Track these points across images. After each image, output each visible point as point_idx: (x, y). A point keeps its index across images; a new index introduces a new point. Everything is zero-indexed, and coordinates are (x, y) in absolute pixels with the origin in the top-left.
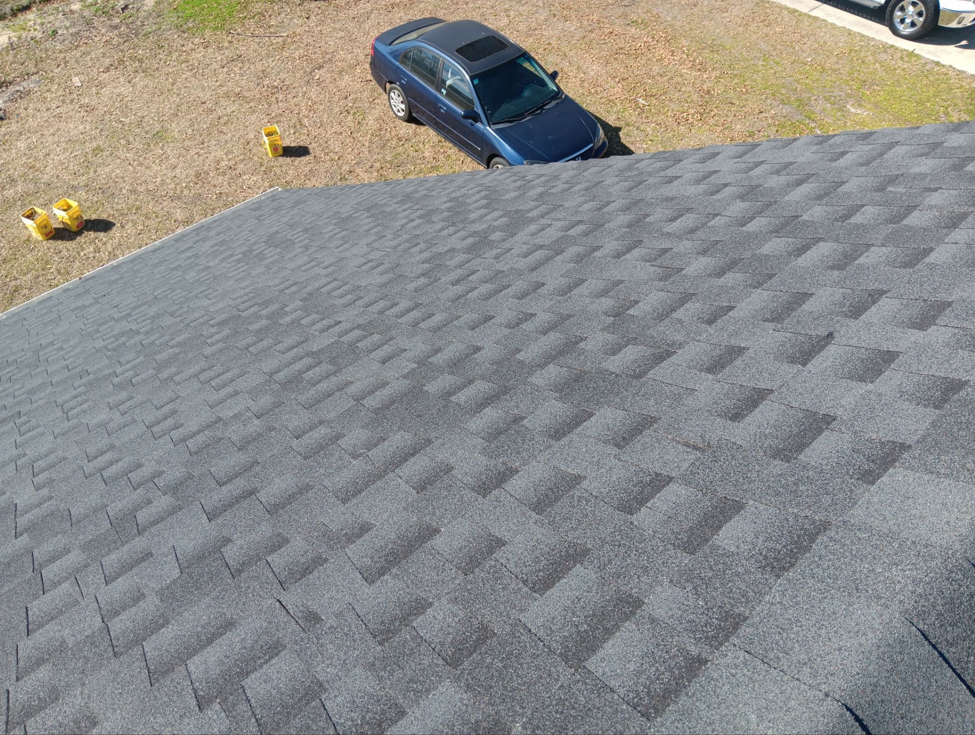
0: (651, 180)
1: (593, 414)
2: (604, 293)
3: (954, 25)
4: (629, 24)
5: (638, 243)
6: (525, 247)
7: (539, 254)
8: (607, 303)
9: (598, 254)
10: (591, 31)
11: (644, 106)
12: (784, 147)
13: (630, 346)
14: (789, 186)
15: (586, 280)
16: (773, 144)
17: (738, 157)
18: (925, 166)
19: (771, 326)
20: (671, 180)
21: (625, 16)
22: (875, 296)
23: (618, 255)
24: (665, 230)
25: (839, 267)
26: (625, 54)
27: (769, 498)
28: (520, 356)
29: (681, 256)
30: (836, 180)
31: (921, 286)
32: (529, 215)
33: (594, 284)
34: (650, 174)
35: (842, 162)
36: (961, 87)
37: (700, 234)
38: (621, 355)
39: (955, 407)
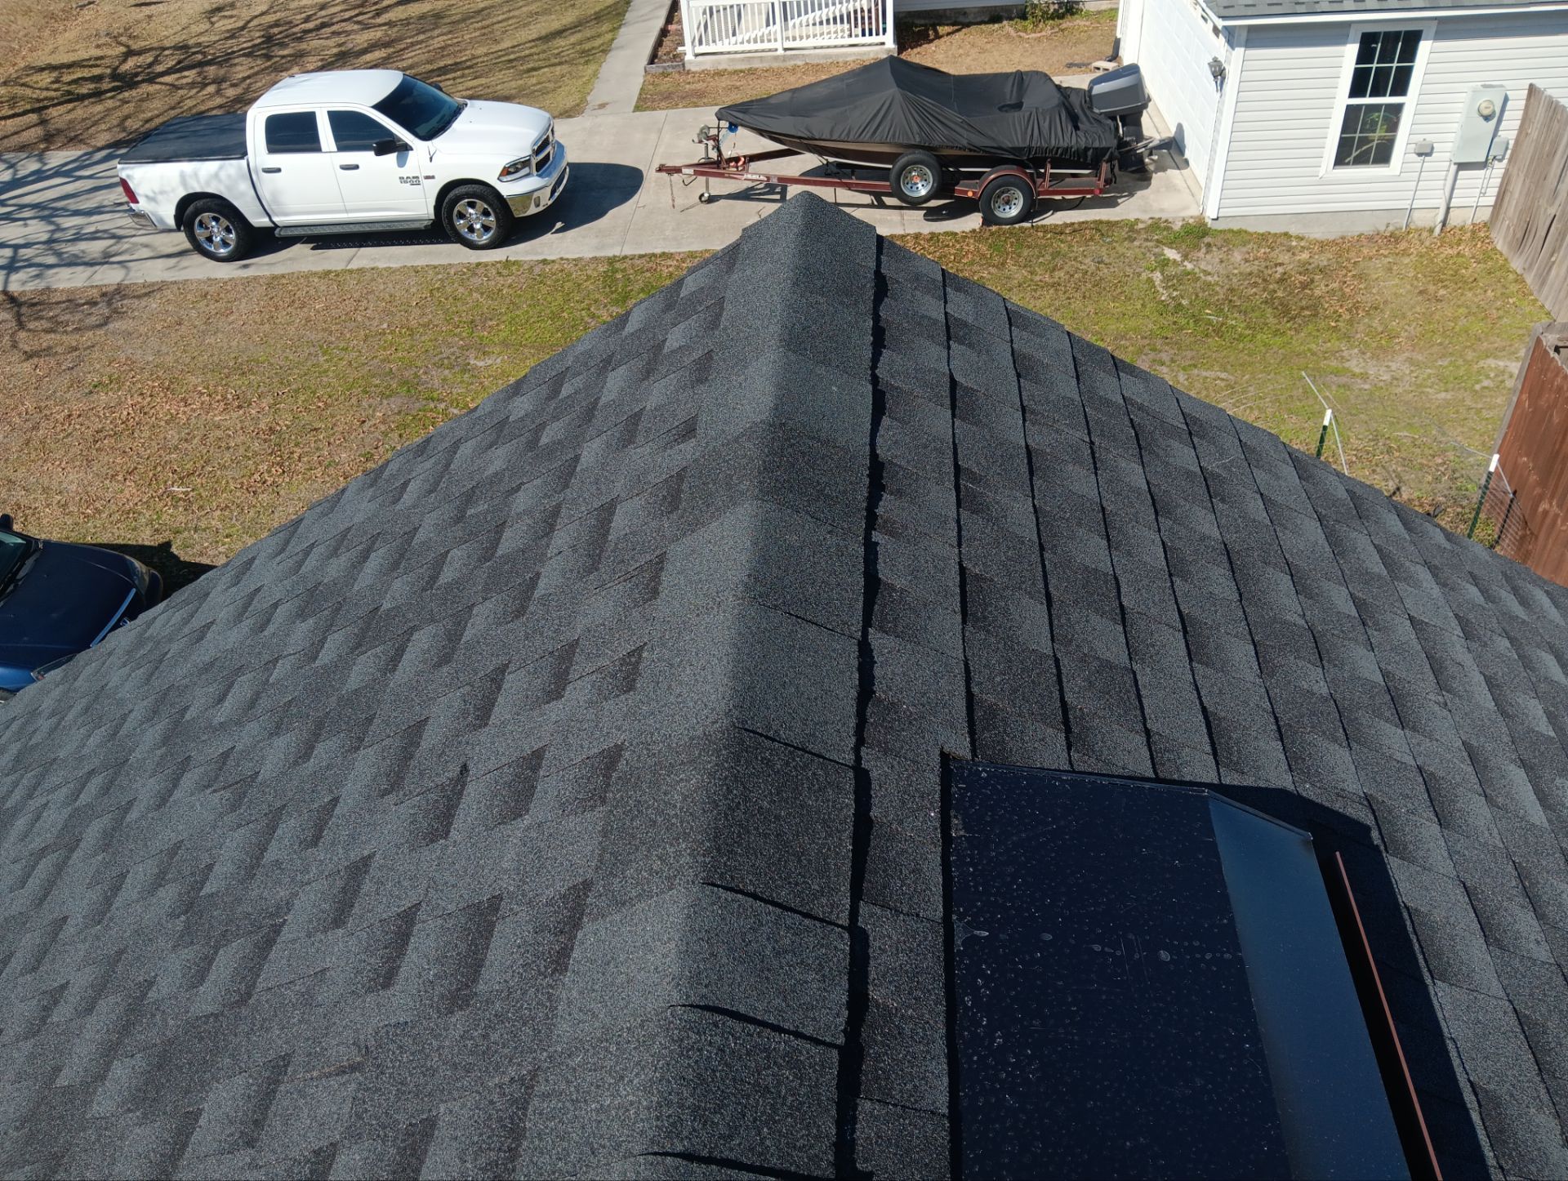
0: (175, 647)
1: (200, 1111)
2: (160, 880)
3: (533, 210)
4: (91, 392)
5: (185, 765)
6: (18, 866)
7: (45, 866)
8: (168, 895)
9: (133, 815)
10: (35, 428)
11: (186, 493)
12: (332, 509)
13: (221, 952)
14: (355, 567)
15: (128, 872)
16: (319, 510)
17: (280, 553)
18: (498, 458)
19: (391, 798)
20: (201, 634)
21: (77, 383)
22: (497, 679)
23: (163, 800)
24: (215, 722)
25: (445, 659)
26: (110, 436)
27: (459, 1085)
28: (62, 1081)
29: (248, 754)
30: (407, 529)
31: (541, 634)
32: (8, 805)
33: (141, 872)
34: (170, 639)
35: (408, 498)
36: (589, 277)
37: (264, 703)
38: (212, 976)
39: (619, 791)
